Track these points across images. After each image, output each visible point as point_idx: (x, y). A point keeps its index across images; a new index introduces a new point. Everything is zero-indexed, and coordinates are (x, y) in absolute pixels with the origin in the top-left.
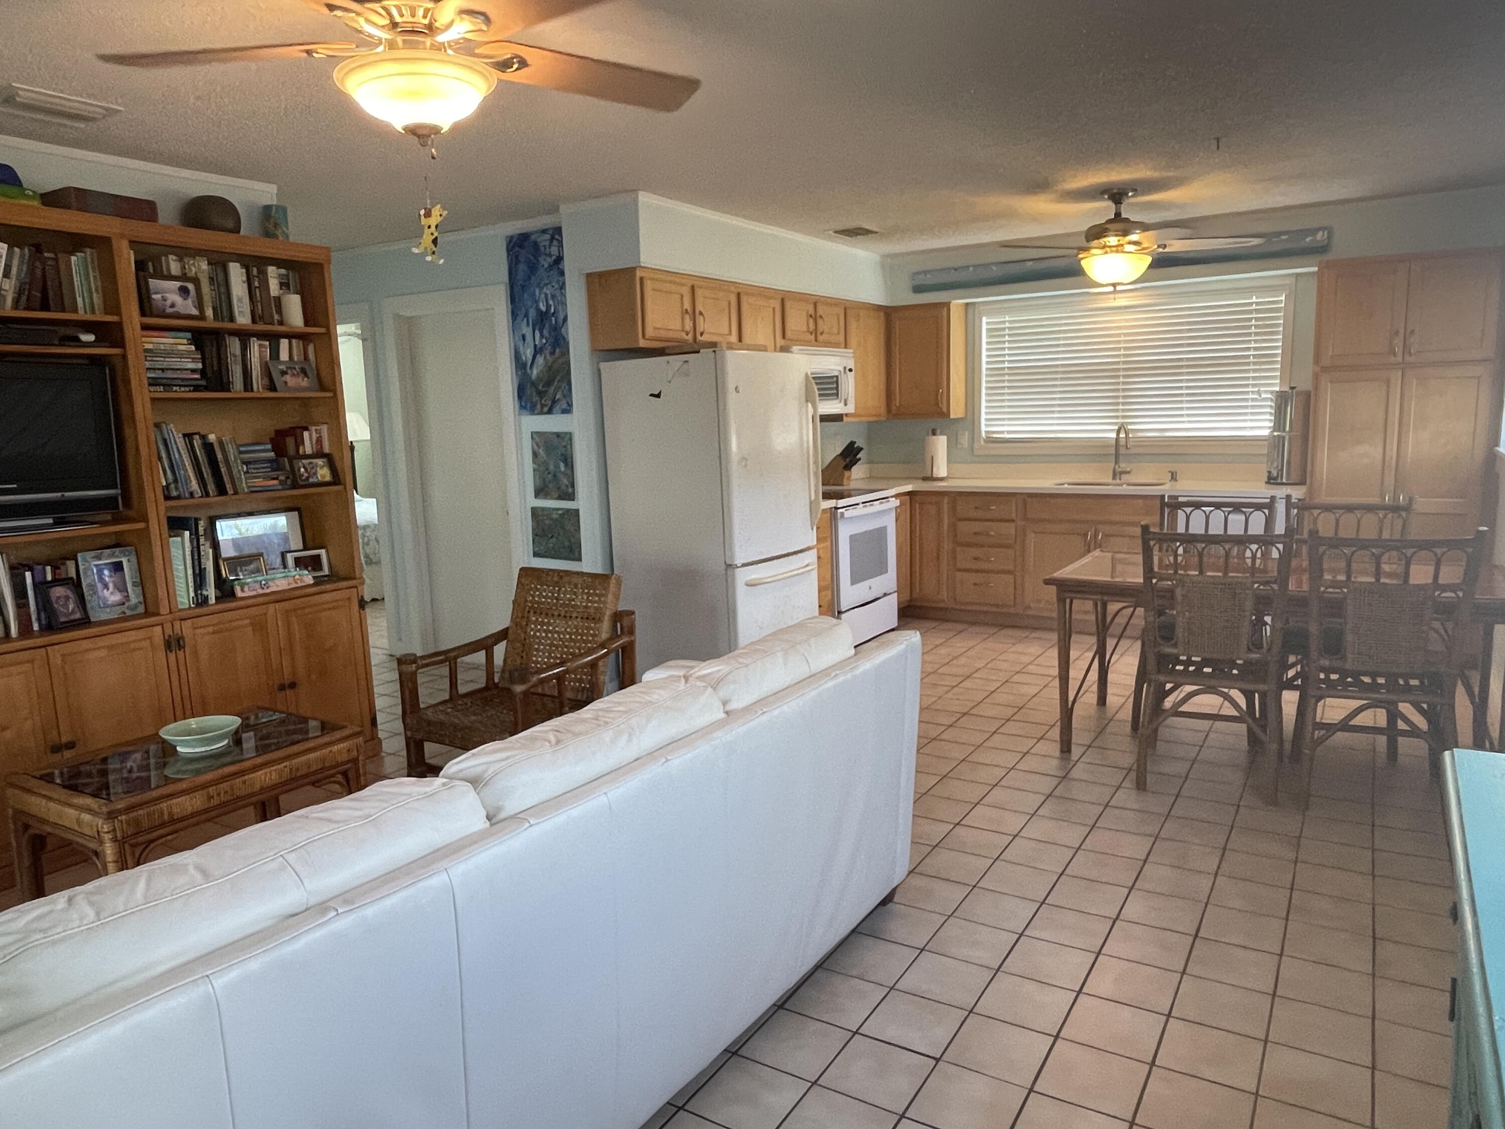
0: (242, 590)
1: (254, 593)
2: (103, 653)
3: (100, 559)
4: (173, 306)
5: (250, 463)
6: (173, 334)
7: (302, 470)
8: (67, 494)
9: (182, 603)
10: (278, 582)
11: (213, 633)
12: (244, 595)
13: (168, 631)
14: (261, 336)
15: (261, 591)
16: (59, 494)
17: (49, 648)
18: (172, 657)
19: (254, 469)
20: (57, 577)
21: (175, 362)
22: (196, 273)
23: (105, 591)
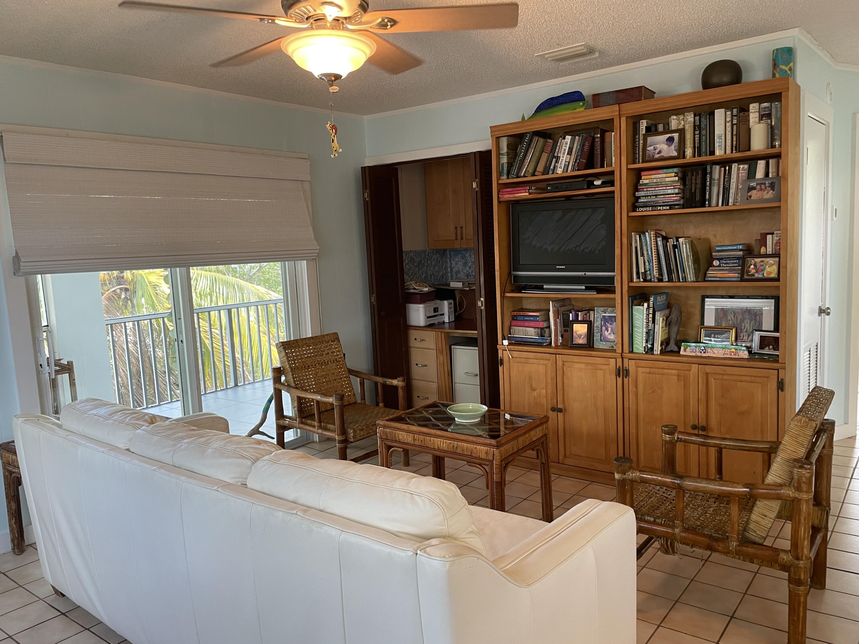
0: (685, 350)
1: (694, 354)
2: (583, 366)
3: (605, 313)
4: (660, 152)
5: (722, 259)
6: (665, 171)
7: (752, 267)
8: (587, 273)
9: (638, 349)
10: (715, 351)
11: (650, 373)
12: (685, 354)
13: (620, 363)
14: (740, 161)
15: (699, 354)
16: (583, 273)
17: (557, 355)
18: (620, 380)
19: (725, 264)
20: (584, 319)
21: (660, 191)
22: (684, 125)
23: (606, 332)
